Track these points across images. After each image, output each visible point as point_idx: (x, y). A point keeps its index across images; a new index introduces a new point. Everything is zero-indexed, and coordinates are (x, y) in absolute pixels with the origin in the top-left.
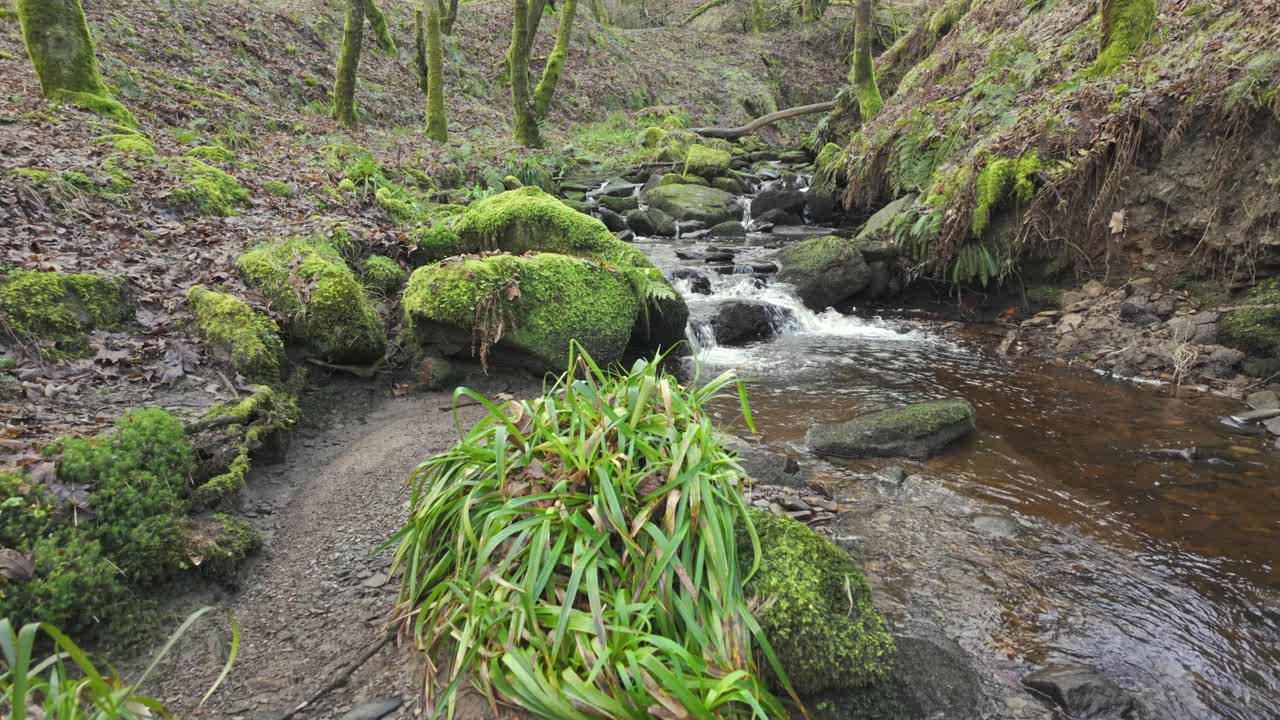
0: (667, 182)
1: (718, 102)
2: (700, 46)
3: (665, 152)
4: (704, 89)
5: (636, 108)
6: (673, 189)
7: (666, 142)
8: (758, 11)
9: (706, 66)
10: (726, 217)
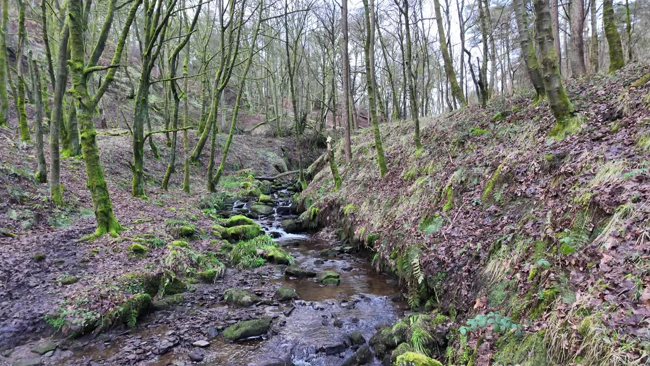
0: (255, 204)
1: (265, 165)
2: (258, 143)
3: (251, 192)
4: (260, 161)
5: (237, 170)
6: (257, 206)
7: (251, 188)
8: (279, 130)
9: (261, 152)
10: (271, 214)
